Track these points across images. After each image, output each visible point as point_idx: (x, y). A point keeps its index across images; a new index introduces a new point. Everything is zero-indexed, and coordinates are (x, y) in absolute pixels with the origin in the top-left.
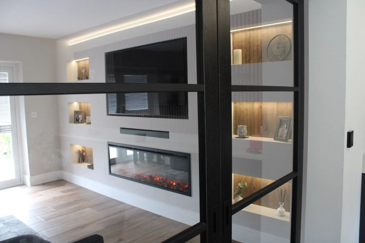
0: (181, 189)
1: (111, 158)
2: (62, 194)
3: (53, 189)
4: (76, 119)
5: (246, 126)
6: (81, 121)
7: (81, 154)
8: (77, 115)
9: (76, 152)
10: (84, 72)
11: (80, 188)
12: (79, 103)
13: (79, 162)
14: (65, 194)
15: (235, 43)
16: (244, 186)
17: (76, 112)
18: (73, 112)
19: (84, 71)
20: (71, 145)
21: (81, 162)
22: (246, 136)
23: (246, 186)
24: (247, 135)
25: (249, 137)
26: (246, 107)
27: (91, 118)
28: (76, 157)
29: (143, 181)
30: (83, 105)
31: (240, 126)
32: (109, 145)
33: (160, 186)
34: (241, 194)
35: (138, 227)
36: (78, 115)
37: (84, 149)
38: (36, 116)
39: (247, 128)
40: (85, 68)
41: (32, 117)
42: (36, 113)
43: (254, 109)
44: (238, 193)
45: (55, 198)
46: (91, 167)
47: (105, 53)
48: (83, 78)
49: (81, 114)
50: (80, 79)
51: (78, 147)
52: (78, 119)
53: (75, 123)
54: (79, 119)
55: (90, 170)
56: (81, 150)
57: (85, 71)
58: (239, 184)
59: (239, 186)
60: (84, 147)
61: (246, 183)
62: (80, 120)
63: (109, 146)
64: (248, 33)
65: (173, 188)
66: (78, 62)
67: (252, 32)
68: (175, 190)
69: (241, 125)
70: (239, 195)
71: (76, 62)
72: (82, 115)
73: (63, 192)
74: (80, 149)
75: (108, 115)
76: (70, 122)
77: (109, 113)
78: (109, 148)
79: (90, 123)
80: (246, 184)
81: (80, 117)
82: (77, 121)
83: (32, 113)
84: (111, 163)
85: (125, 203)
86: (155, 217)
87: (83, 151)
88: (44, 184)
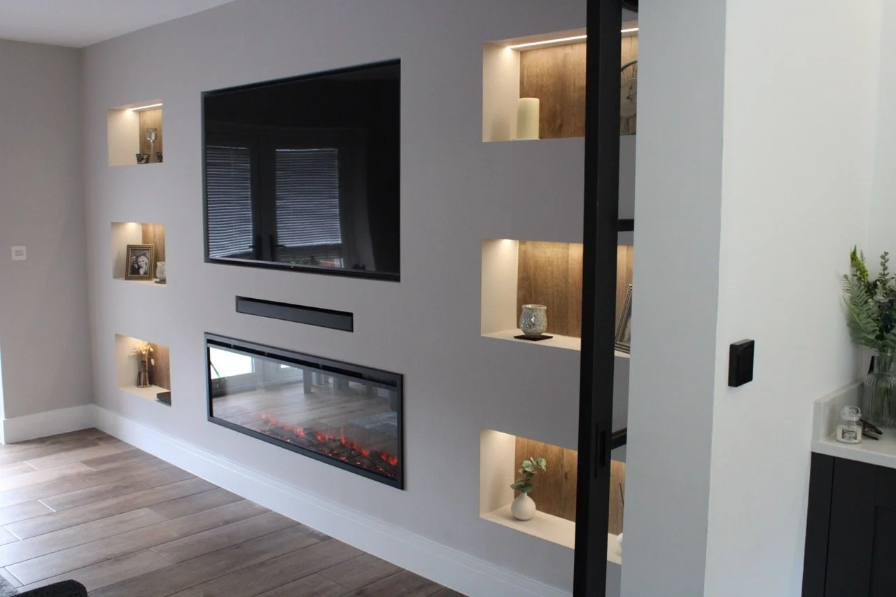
0: (381, 469)
1: (214, 376)
2: (85, 469)
3: (63, 455)
4: (133, 267)
5: (545, 308)
6: (145, 273)
7: (143, 362)
8: (134, 257)
9: (130, 357)
10: (153, 142)
11: (138, 453)
12: (143, 224)
13: (139, 384)
14: (94, 470)
15: (525, 79)
16: (538, 467)
17: (132, 250)
18: (125, 249)
19: (153, 138)
20: (118, 337)
21: (145, 384)
22: (544, 334)
23: (544, 468)
24: (546, 332)
25: (551, 337)
26: (548, 255)
27: (168, 267)
28: (131, 370)
29: (288, 441)
30: (151, 229)
31: (530, 306)
32: (209, 341)
33: (329, 457)
34: (530, 490)
35: (262, 564)
36: (137, 257)
37: (152, 350)
38: (24, 258)
39: (547, 311)
40: (156, 130)
41: (15, 258)
42: (23, 248)
43: (570, 261)
44: (522, 486)
45: (64, 479)
46: (165, 398)
47: (203, 93)
48: (151, 158)
49: (144, 255)
50: (143, 159)
51: (139, 344)
52: (136, 266)
53: (127, 278)
54: (140, 267)
55: (163, 406)
56: (144, 353)
57: (156, 139)
58: (527, 462)
59: (524, 468)
60: (153, 346)
61: (543, 459)
62: (142, 271)
63: (209, 345)
64: (560, 52)
65: (361, 464)
66: (140, 112)
67: (568, 50)
68: (366, 470)
69: (530, 304)
70: (523, 492)
71: (136, 111)
72: (148, 258)
73: (87, 463)
74: (141, 349)
75: (208, 260)
76: (116, 276)
77: (212, 256)
78: (208, 350)
79: (163, 281)
80: (543, 464)
81: (143, 261)
82: (133, 272)
83: (14, 249)
84: (214, 392)
85: (243, 499)
86: (314, 540)
87: (151, 355)
88: (42, 440)
